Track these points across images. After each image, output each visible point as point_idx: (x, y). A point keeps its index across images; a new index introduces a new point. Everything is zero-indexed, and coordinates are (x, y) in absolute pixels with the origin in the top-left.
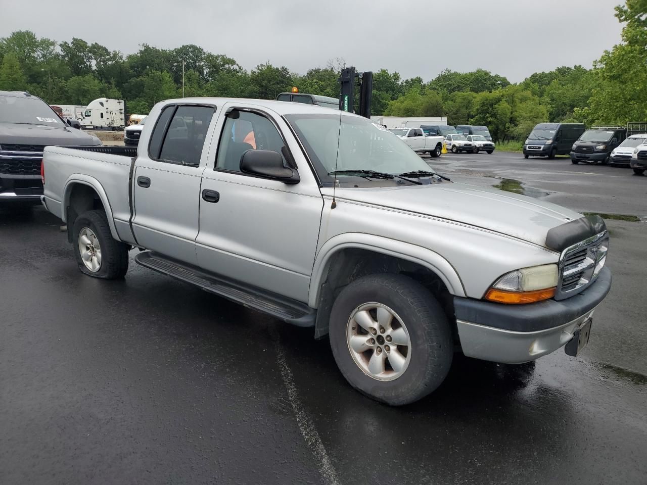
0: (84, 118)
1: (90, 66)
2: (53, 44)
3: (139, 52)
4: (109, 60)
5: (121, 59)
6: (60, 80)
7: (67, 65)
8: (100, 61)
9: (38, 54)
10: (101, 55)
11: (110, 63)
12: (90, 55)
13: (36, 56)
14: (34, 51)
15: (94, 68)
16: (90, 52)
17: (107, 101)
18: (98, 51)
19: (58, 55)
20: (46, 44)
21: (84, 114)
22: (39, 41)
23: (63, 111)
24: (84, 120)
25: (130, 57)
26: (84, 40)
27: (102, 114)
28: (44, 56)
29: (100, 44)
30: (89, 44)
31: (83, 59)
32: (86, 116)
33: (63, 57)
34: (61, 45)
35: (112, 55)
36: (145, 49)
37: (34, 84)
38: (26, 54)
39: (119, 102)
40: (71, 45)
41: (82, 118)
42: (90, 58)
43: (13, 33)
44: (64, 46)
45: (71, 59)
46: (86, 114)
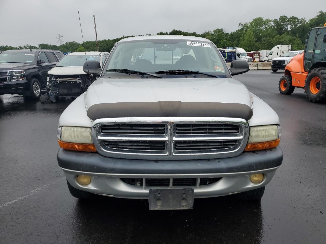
0: (269, 56)
1: (287, 29)
2: (271, 21)
3: (316, 16)
4: (298, 24)
5: (305, 22)
6: (270, 38)
7: (275, 30)
8: (293, 25)
9: (263, 28)
10: (294, 22)
11: (299, 25)
12: (288, 23)
13: (262, 28)
14: (261, 26)
15: (289, 29)
16: (288, 21)
17: (281, 46)
18: (293, 20)
19: (272, 26)
20: (268, 21)
21: (269, 54)
22: (265, 21)
23: (260, 54)
24: (269, 57)
25: (311, 20)
26: (286, 16)
27: (278, 53)
28: (266, 28)
29: (295, 16)
30: (289, 17)
31: (284, 26)
32: (270, 55)
33: (274, 26)
34: (274, 21)
35: (300, 21)
36: (320, 14)
37: (258, 42)
38: (258, 28)
39: (288, 46)
40: (278, 20)
41: (268, 56)
42: (288, 24)
43: (254, 19)
44: (275, 21)
45: (278, 27)
46: (270, 54)
